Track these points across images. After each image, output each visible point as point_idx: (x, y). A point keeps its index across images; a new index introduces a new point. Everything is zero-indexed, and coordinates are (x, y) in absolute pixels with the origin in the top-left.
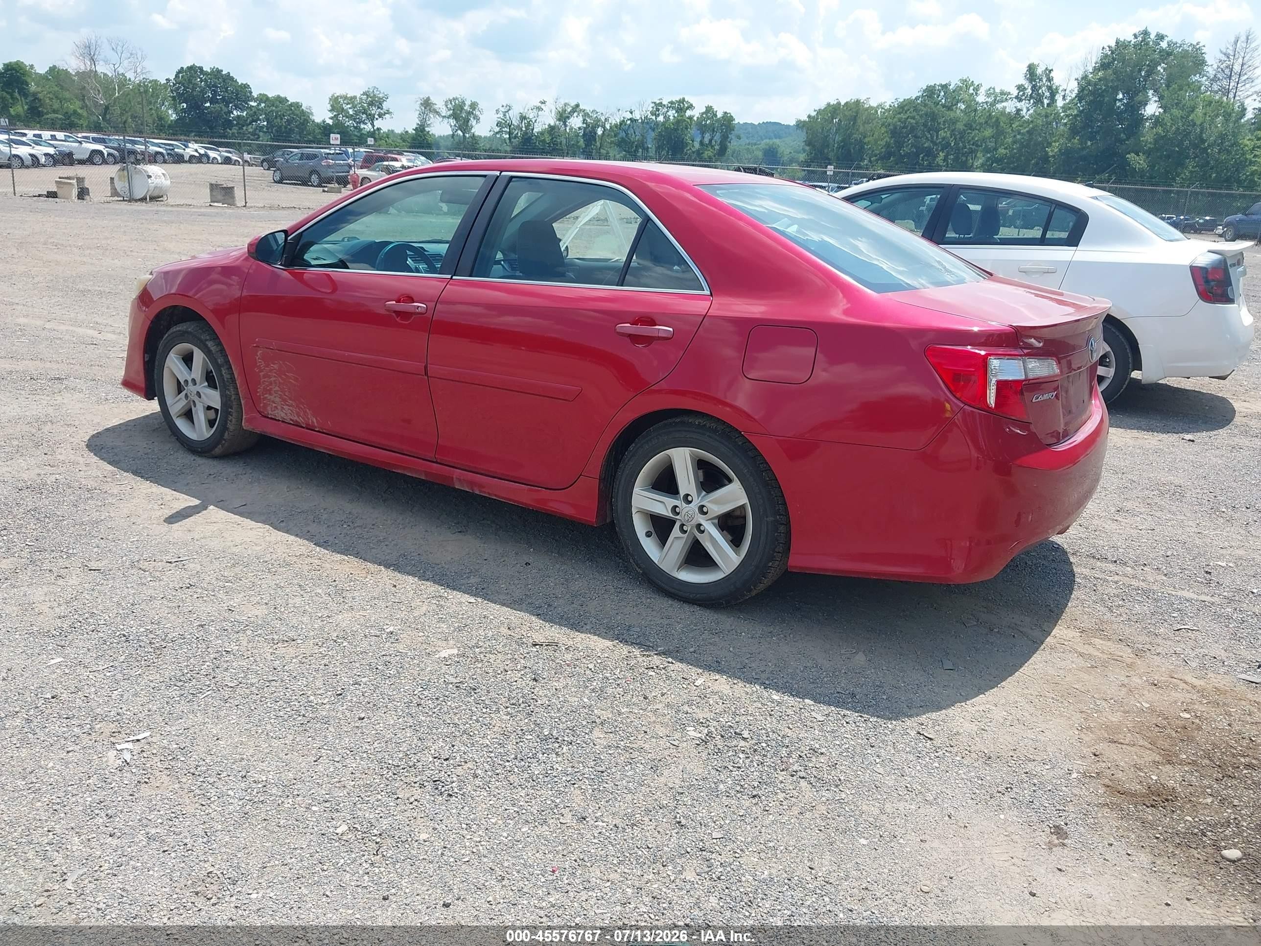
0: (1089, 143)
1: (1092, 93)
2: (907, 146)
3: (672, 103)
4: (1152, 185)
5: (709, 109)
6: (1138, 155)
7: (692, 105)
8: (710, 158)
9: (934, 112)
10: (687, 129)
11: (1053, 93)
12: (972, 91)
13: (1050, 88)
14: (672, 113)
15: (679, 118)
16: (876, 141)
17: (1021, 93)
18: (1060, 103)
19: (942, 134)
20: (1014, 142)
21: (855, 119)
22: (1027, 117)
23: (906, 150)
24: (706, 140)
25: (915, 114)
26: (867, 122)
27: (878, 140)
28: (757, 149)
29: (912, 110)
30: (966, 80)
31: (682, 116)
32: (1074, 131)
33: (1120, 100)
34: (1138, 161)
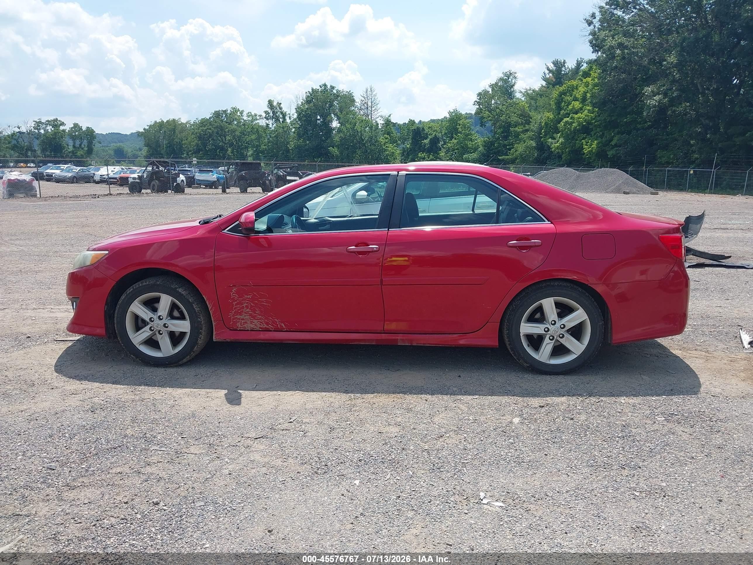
0: (307, 142)
1: (304, 116)
2: (209, 145)
3: (48, 121)
4: (343, 163)
5: (76, 125)
6: (334, 148)
7: (63, 123)
8: (82, 155)
9: (221, 126)
10: (62, 137)
11: (284, 115)
12: (239, 114)
13: (282, 113)
14: (49, 128)
15: (56, 131)
16: (190, 143)
17: (267, 115)
18: (288, 121)
19: (228, 138)
20: (269, 142)
21: (174, 130)
22: (273, 128)
23: (209, 147)
24: (77, 145)
25: (211, 127)
26: (181, 132)
27: (192, 142)
28: (109, 149)
29: (208, 124)
30: (235, 108)
31: (57, 130)
32: (299, 136)
33: (319, 120)
34: (335, 151)
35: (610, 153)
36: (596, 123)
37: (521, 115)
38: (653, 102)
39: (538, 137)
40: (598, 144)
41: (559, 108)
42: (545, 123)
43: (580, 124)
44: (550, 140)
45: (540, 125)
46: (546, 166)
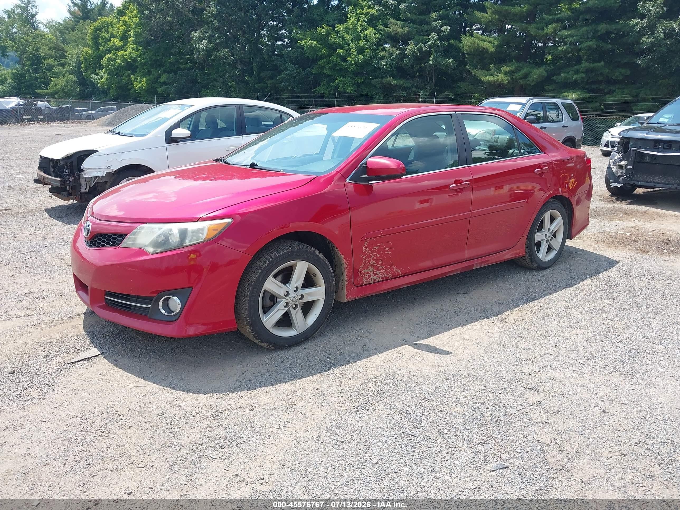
35: (159, 90)
36: (142, 61)
37: (55, 48)
38: (201, 47)
39: (77, 71)
40: (147, 81)
41: (96, 44)
42: (84, 58)
43: (124, 60)
44: (93, 76)
45: (77, 60)
46: (92, 100)
